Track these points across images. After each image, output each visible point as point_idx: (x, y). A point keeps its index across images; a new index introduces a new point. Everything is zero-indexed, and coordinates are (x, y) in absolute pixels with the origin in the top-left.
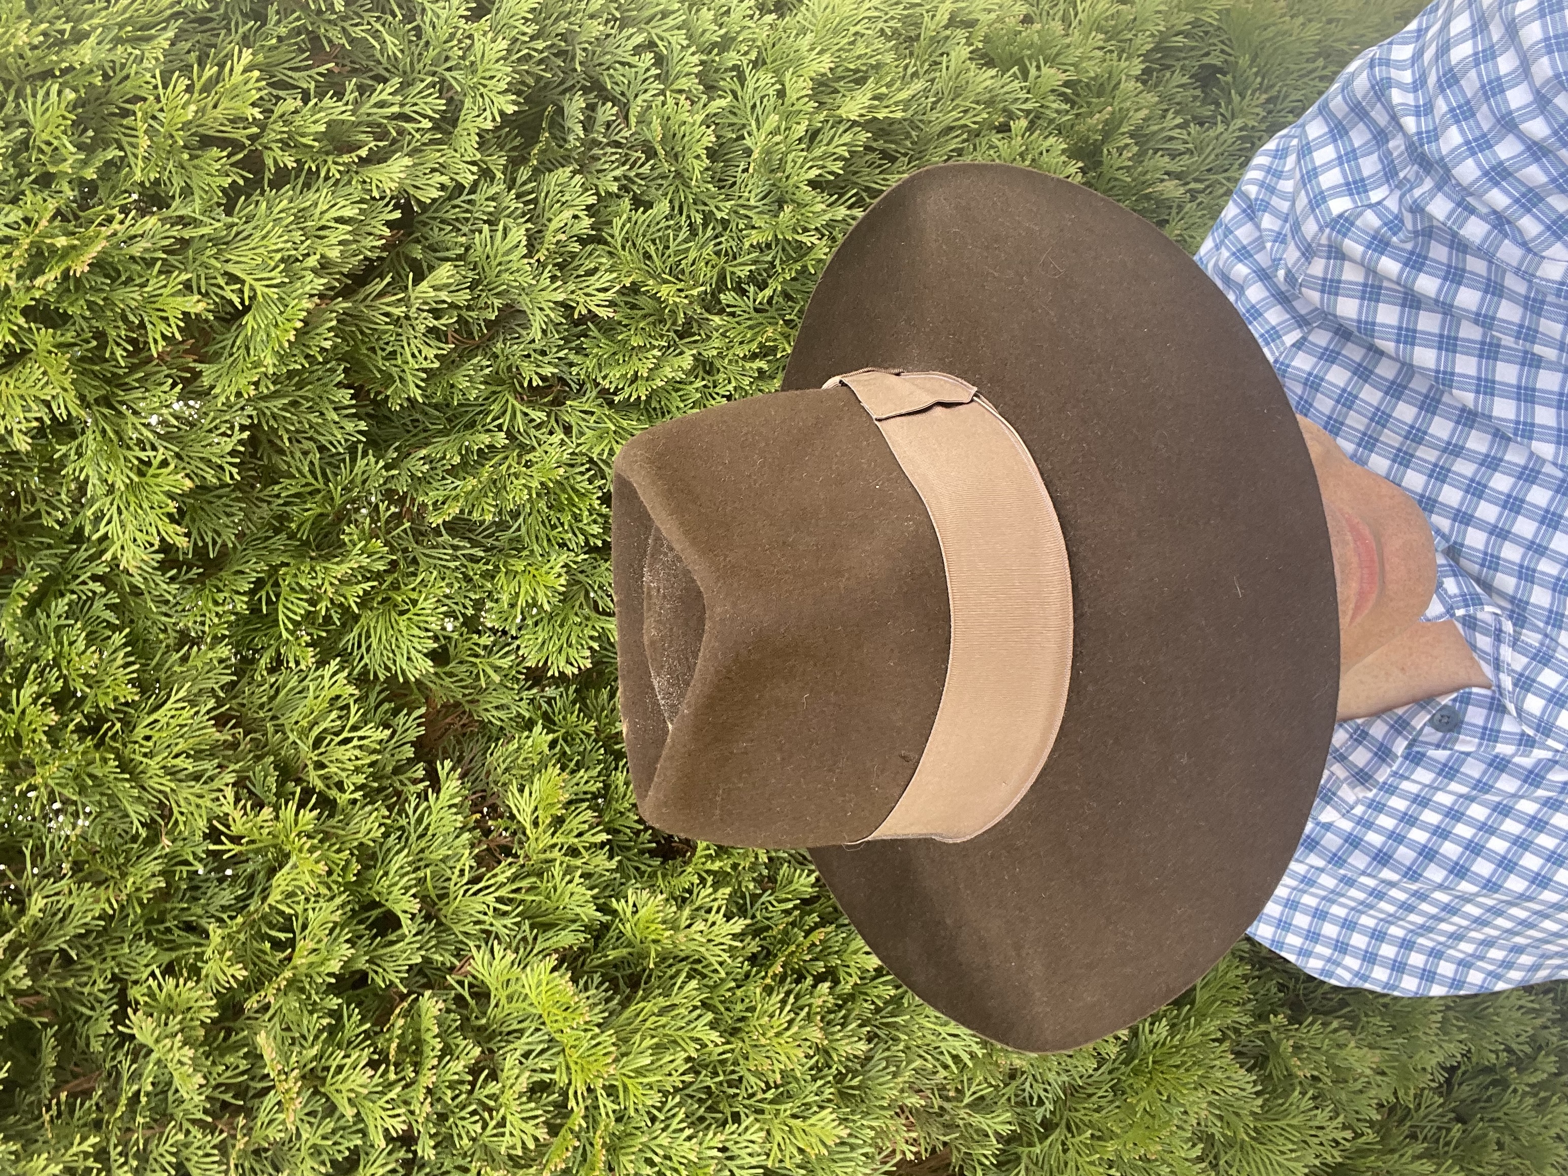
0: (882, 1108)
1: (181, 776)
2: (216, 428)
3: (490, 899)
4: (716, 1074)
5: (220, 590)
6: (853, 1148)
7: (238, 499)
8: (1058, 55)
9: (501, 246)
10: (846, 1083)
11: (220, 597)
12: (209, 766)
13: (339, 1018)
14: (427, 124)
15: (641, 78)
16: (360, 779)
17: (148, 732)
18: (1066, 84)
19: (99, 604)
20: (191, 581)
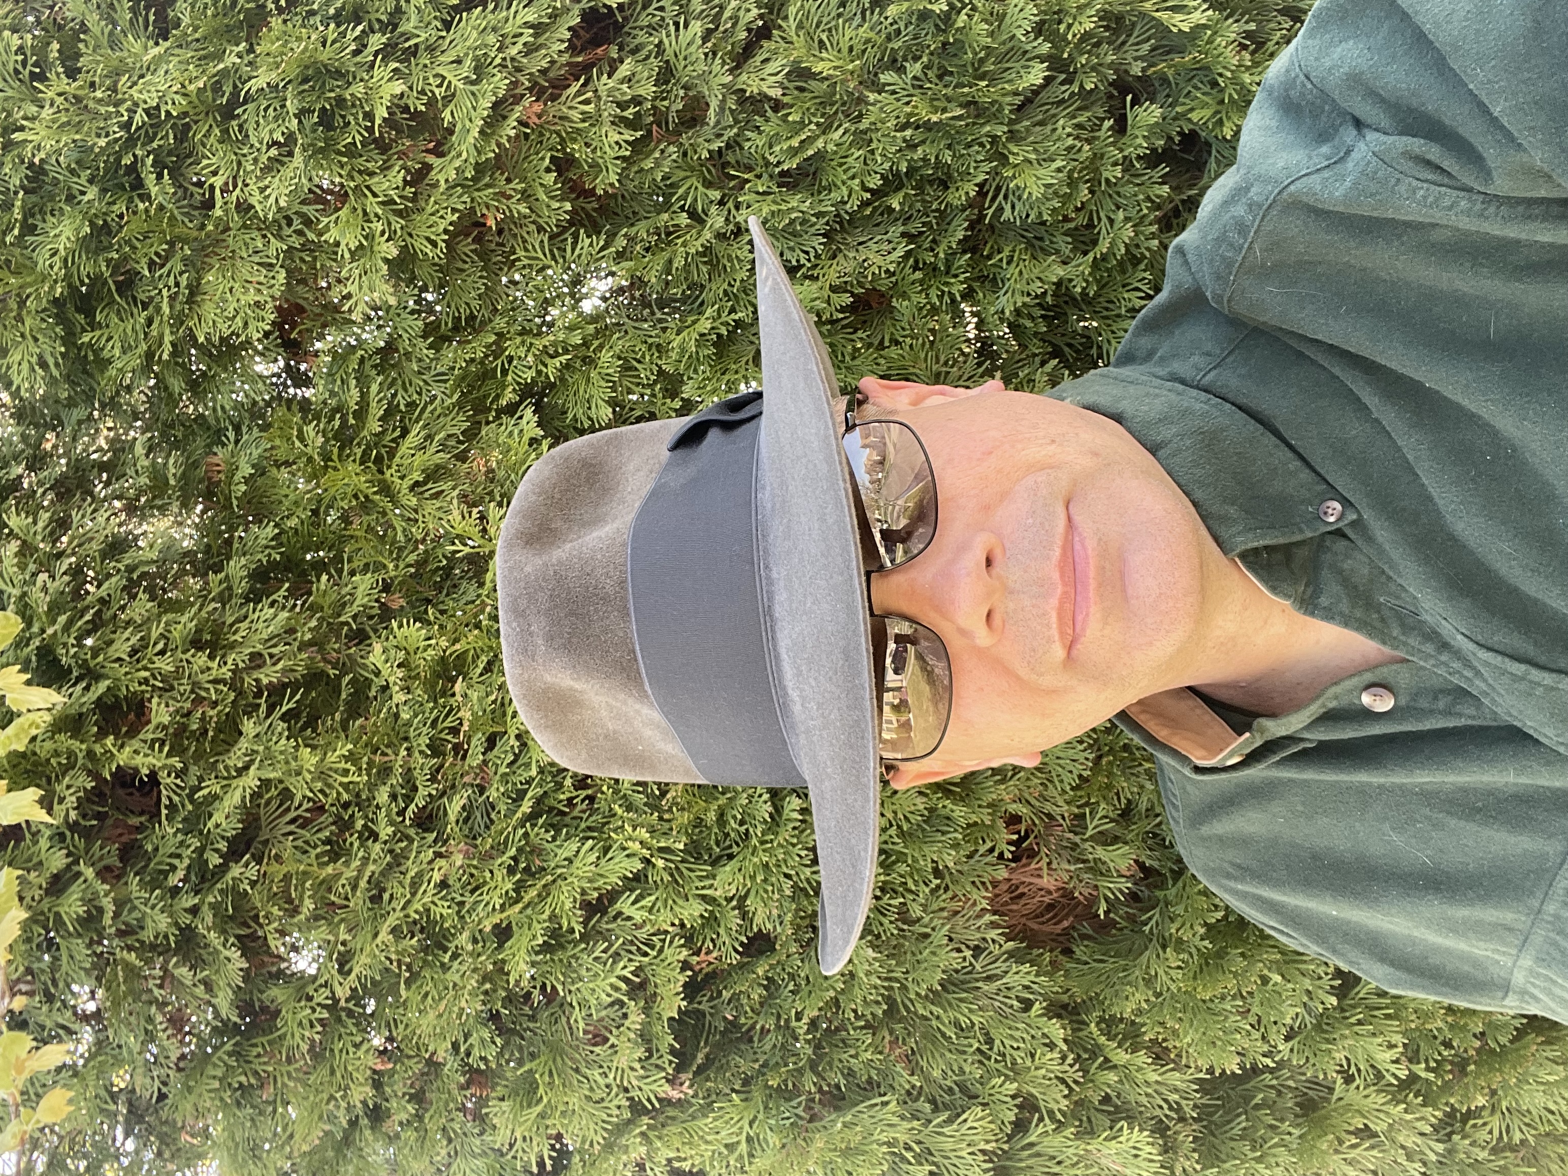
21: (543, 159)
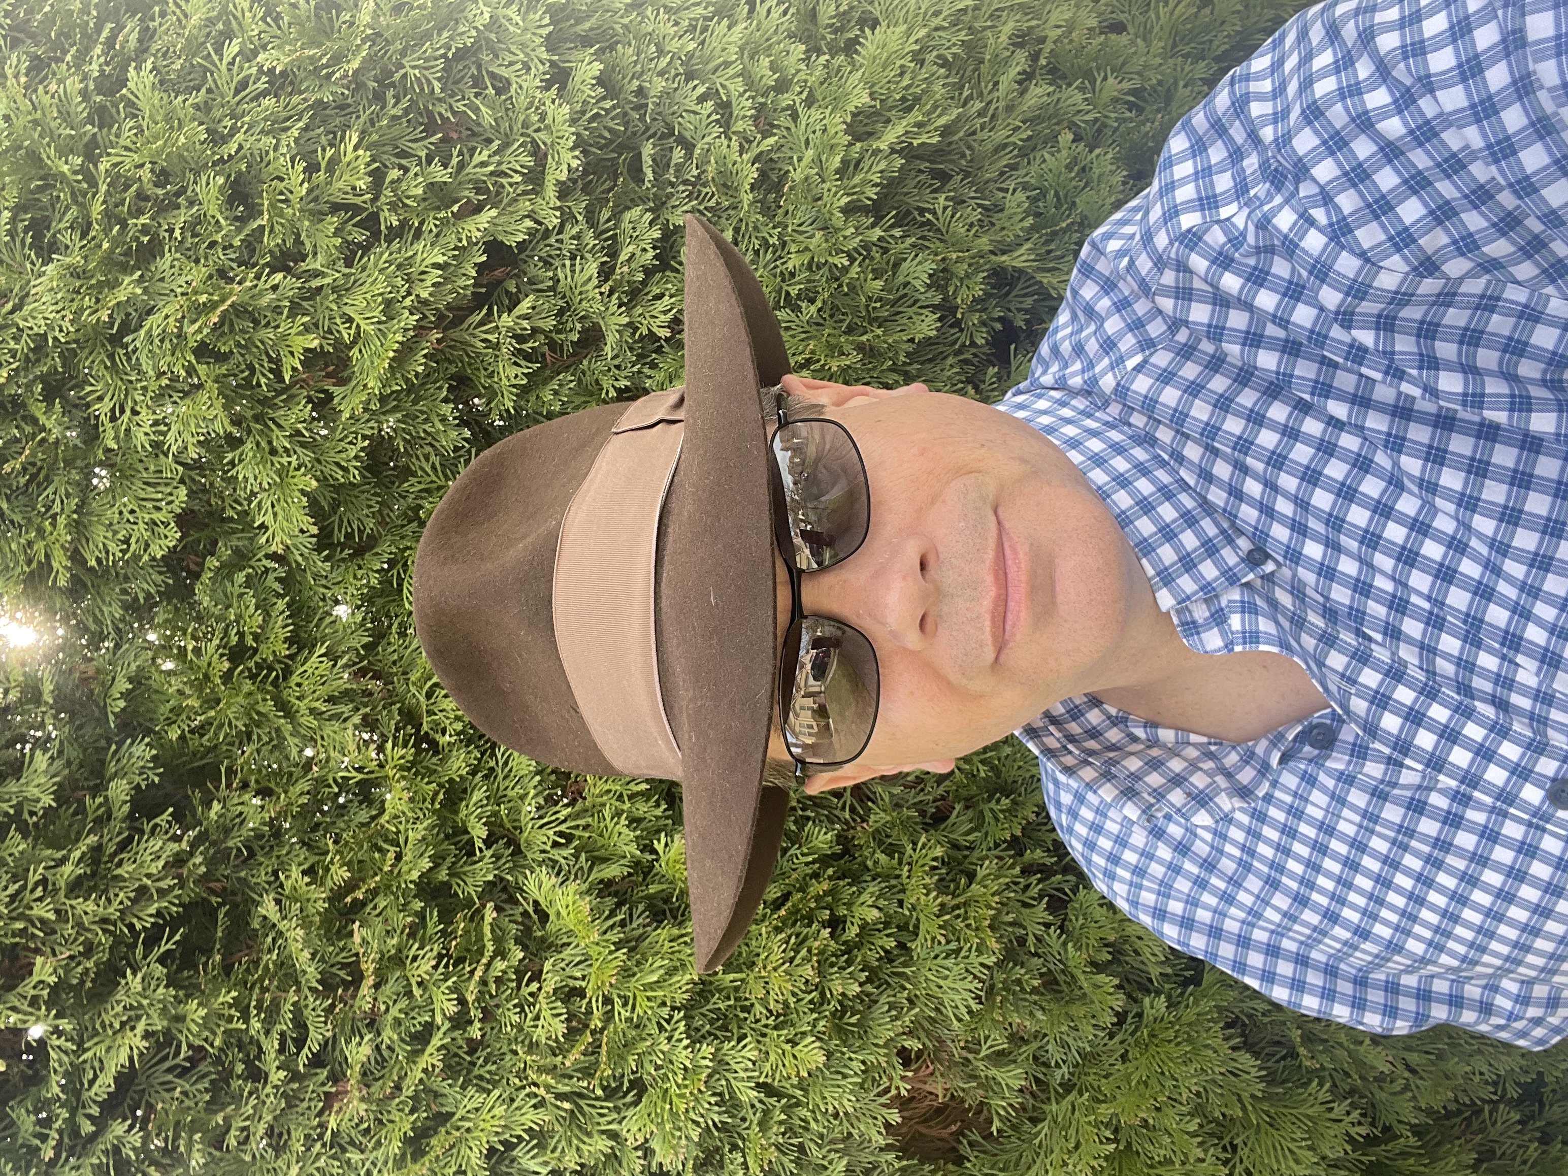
0: (876, 1045)
1: (326, 716)
2: (346, 437)
3: (551, 832)
4: (729, 999)
5: (360, 568)
6: (845, 1076)
7: (374, 495)
8: (1123, 64)
9: (580, 278)
10: (845, 1020)
11: (360, 573)
12: (345, 709)
13: (423, 918)
14: (518, 178)
15: (704, 123)
16: (459, 726)
17: (299, 680)
18: (1133, 92)
19: (271, 576)
20: (343, 560)
21: (440, 388)
